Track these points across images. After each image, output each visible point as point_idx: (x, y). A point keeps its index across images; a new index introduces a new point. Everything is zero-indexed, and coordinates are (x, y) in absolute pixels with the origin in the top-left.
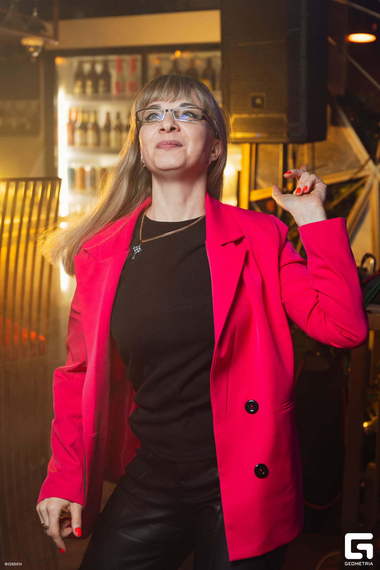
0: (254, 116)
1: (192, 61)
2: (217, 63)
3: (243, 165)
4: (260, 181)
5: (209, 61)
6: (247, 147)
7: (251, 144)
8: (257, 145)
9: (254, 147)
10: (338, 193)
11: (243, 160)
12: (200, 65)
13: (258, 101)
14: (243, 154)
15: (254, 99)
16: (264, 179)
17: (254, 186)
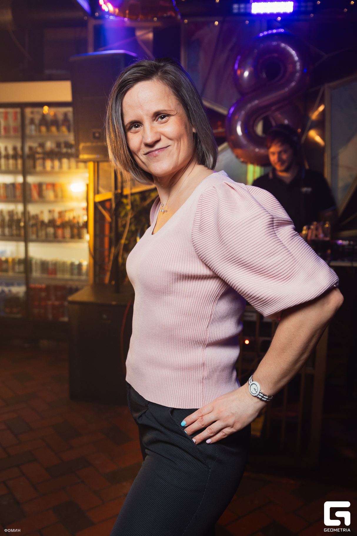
0: (94, 144)
1: (55, 115)
2: (70, 116)
3: (89, 180)
4: (101, 189)
5: (66, 115)
6: (91, 165)
7: (94, 162)
8: (98, 162)
9: (96, 164)
10: (149, 196)
11: (89, 177)
12: (60, 117)
13: (97, 135)
14: (89, 173)
15: (94, 134)
16: (103, 187)
17: (97, 192)
